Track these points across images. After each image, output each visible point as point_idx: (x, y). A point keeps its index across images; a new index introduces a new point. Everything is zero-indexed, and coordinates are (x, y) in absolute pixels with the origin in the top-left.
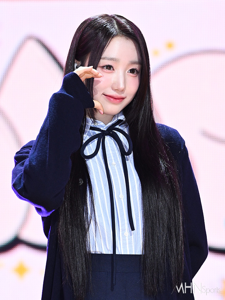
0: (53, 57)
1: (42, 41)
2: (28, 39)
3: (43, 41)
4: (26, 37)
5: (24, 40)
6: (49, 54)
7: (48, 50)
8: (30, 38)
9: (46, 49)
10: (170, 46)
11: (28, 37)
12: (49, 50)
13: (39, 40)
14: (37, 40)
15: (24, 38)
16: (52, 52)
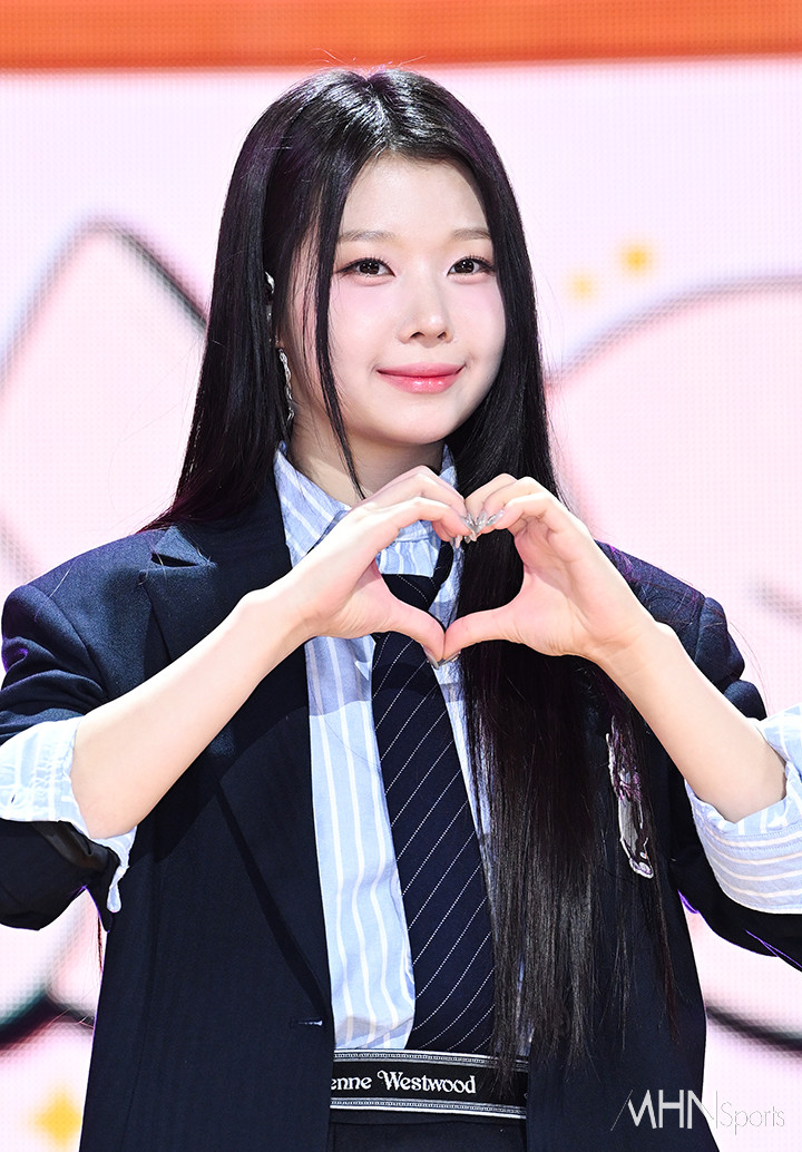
0: (186, 303)
1: (143, 239)
2: (90, 231)
3: (149, 240)
4: (83, 224)
5: (76, 238)
6: (172, 290)
7: (165, 276)
8: (99, 227)
9: (158, 270)
10: (637, 259)
11: (90, 224)
12: (173, 278)
13: (131, 237)
14: (124, 237)
15: (76, 231)
16: (180, 284)
